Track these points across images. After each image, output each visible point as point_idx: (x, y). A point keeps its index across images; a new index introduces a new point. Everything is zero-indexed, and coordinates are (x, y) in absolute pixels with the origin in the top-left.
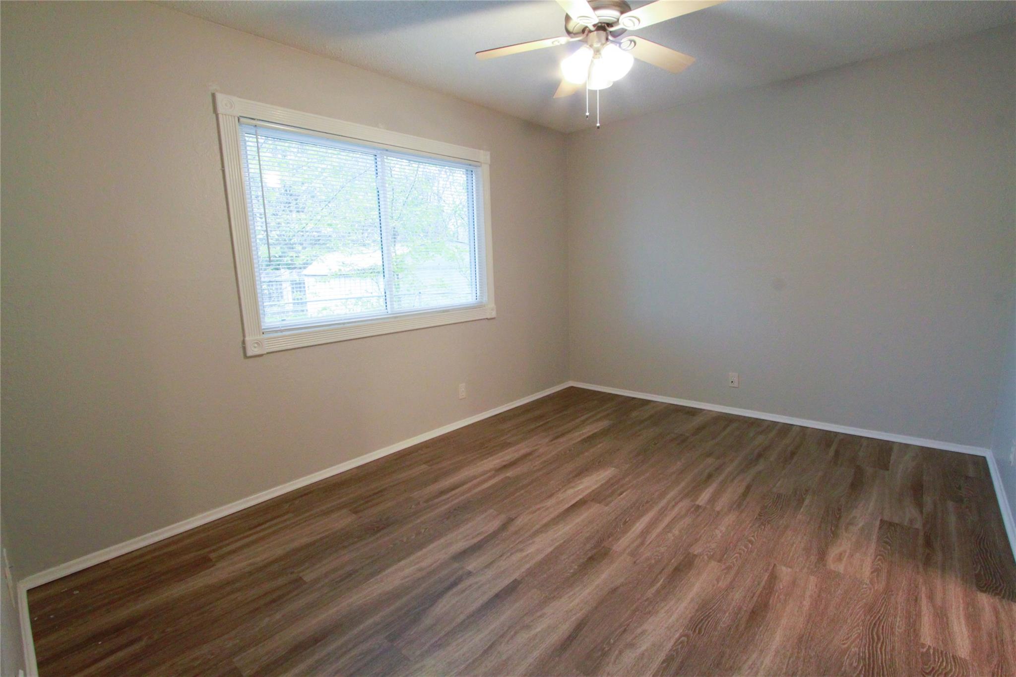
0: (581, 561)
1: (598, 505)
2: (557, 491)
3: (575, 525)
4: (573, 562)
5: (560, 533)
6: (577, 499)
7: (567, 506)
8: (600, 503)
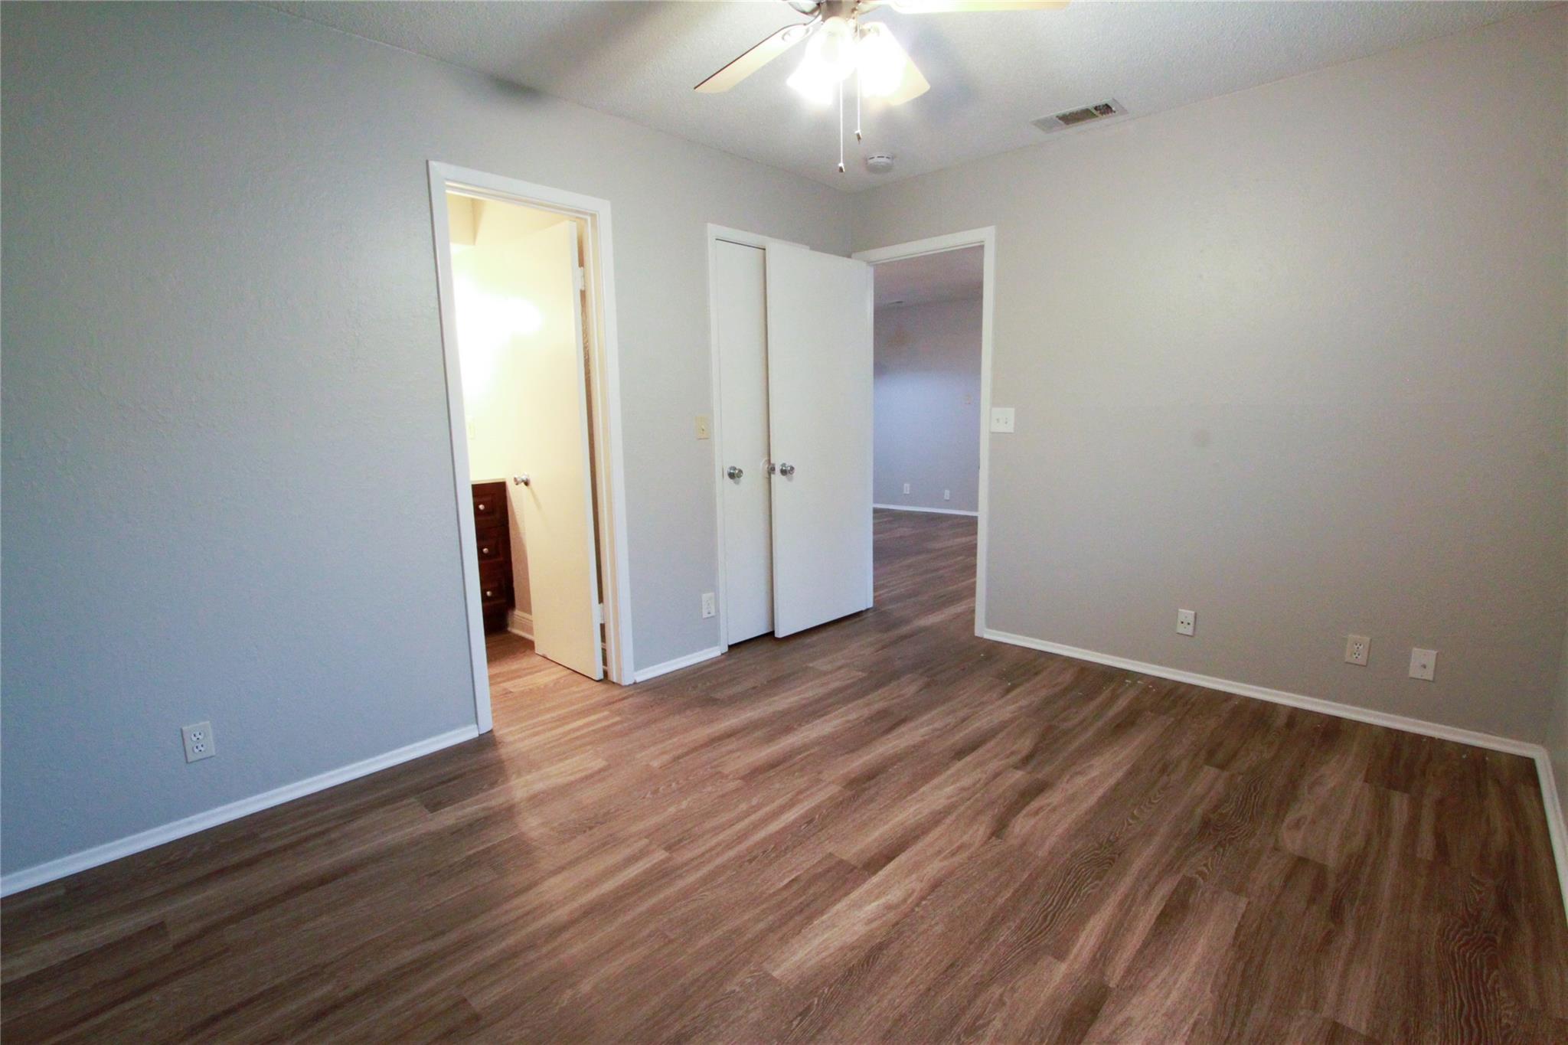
0: (884, 776)
1: (844, 858)
2: (923, 898)
3: (889, 821)
4: (893, 775)
5: (912, 810)
6: (882, 873)
7: (902, 858)
8: (841, 862)
